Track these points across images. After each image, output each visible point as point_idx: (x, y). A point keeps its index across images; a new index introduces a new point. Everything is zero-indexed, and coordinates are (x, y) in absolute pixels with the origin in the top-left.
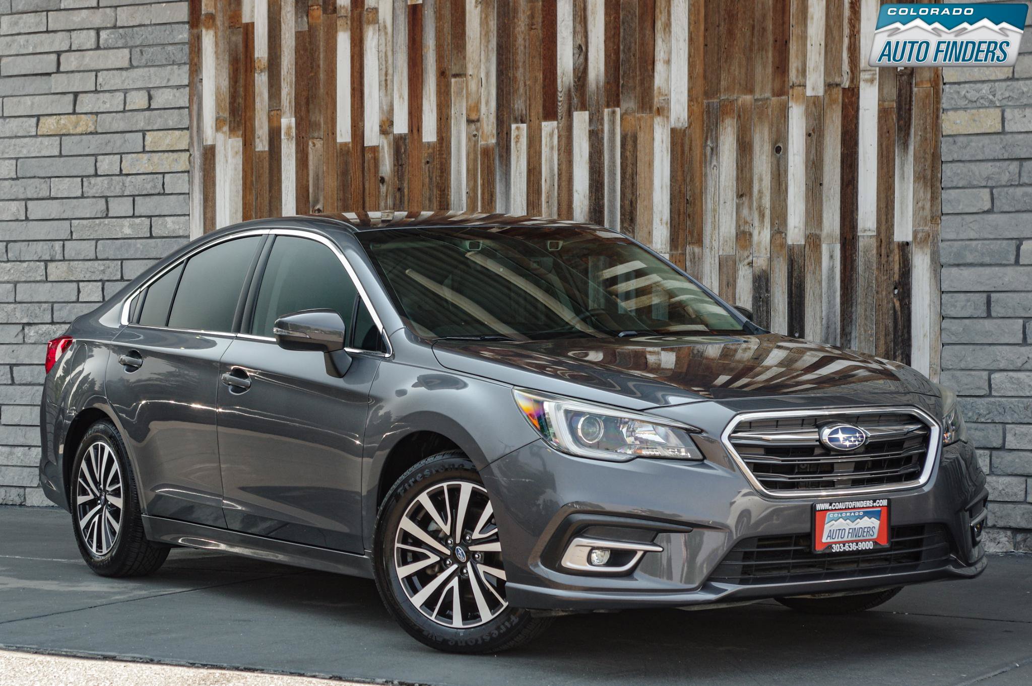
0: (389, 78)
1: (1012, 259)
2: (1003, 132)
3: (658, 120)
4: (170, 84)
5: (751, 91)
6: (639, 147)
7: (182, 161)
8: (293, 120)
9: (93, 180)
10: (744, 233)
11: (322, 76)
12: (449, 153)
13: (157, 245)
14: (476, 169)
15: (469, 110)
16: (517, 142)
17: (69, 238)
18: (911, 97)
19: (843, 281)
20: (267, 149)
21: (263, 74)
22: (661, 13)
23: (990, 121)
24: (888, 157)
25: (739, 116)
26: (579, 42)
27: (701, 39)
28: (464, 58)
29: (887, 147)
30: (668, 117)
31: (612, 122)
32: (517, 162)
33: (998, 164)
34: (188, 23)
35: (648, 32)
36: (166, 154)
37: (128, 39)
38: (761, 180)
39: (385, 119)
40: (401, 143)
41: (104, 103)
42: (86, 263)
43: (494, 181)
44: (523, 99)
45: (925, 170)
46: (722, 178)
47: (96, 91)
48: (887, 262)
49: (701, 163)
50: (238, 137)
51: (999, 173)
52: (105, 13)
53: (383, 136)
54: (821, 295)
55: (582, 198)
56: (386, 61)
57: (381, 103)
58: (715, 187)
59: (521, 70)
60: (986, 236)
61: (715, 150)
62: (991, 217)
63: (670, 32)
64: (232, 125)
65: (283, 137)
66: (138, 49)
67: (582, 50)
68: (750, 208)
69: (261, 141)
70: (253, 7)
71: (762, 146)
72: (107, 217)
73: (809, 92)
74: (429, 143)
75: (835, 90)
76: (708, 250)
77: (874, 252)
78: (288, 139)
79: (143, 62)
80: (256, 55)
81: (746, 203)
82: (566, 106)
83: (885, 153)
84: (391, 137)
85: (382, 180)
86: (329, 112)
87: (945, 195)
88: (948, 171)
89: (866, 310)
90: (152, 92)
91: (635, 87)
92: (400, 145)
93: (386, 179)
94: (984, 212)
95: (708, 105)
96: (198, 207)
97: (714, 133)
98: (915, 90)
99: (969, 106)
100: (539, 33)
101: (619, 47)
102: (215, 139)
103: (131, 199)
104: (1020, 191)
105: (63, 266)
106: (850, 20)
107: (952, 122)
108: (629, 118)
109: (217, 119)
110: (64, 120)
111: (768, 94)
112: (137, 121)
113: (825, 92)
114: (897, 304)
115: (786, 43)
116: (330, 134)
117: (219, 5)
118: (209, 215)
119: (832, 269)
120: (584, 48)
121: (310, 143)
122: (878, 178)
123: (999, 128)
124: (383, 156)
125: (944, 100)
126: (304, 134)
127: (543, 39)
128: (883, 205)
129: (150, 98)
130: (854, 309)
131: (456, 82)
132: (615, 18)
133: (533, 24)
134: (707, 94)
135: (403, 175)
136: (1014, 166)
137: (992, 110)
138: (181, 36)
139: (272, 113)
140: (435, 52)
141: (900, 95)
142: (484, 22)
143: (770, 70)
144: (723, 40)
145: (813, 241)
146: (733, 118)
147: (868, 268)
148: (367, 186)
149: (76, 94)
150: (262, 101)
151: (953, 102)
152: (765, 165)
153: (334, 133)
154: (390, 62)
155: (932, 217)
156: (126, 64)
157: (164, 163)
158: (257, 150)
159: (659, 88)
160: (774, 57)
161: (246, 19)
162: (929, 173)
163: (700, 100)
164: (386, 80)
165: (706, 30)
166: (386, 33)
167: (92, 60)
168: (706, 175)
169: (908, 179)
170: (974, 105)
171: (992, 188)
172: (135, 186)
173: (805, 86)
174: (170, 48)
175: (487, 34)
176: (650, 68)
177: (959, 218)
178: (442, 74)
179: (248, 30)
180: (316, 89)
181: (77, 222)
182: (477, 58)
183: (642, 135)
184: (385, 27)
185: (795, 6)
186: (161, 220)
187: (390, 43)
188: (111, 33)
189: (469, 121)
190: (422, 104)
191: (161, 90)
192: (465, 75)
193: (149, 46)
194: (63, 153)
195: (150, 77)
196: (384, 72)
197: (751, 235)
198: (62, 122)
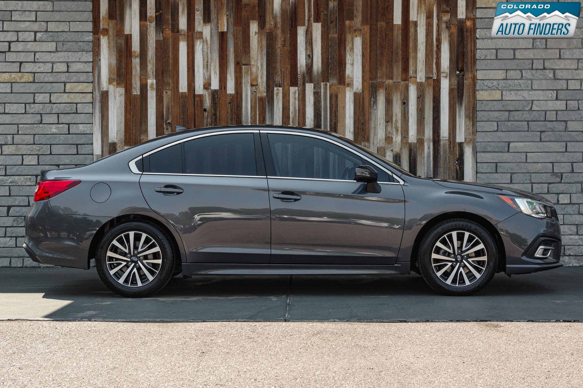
0: (209, 64)
1: (507, 149)
2: (502, 100)
3: (348, 89)
4: (81, 60)
5: (392, 78)
6: (338, 99)
7: (89, 98)
8: (155, 81)
9: (32, 105)
10: (389, 137)
11: (171, 61)
12: (242, 99)
13: (73, 137)
14: (256, 107)
15: (252, 80)
16: (277, 96)
17: (17, 133)
18: (463, 84)
19: (434, 158)
20: (139, 93)
21: (137, 59)
22: (349, 43)
23: (497, 95)
24: (453, 108)
25: (386, 89)
26: (309, 53)
27: (368, 56)
28: (249, 57)
29: (453, 104)
30: (352, 88)
31: (325, 89)
32: (277, 104)
33: (501, 112)
34: (92, 32)
35: (342, 51)
36: (78, 94)
37: (55, 38)
38: (396, 115)
39: (206, 82)
40: (215, 93)
41: (39, 68)
42: (28, 146)
43: (265, 112)
44: (280, 76)
45: (469, 114)
46: (379, 114)
47: (34, 62)
48: (453, 150)
49: (368, 107)
50: (122, 87)
51: (501, 116)
52: (41, 24)
53: (205, 90)
54: (424, 163)
55: (310, 121)
56: (207, 57)
57: (204, 75)
58: (375, 118)
59: (279, 64)
60: (495, 141)
61: (375, 102)
62: (498, 133)
63: (353, 52)
64: (118, 82)
65: (148, 88)
66: (61, 43)
67: (310, 57)
68: (392, 127)
69: (136, 90)
70: (131, 27)
71: (397, 102)
72: (41, 123)
73: (418, 80)
74: (230, 94)
75: (430, 80)
76: (372, 144)
77: (448, 146)
78: (151, 90)
79: (64, 49)
80: (133, 50)
81: (390, 125)
82: (302, 81)
83: (452, 106)
84: (210, 91)
85: (205, 110)
86: (175, 78)
87: (478, 124)
88: (479, 115)
89: (444, 170)
90: (69, 64)
91: (336, 74)
92: (214, 95)
93: (207, 109)
94: (495, 131)
95: (372, 83)
96: (98, 120)
97: (375, 95)
98: (465, 81)
99: (488, 89)
100: (288, 48)
101: (328, 57)
102: (108, 88)
103: (57, 115)
104: (509, 123)
105: (13, 147)
106: (436, 52)
107: (481, 95)
108: (334, 87)
109: (109, 79)
110: (13, 75)
111: (399, 80)
112: (60, 78)
113: (426, 80)
114: (458, 167)
115: (408, 59)
116: (175, 88)
117: (110, 25)
118: (104, 124)
119: (429, 153)
120: (311, 56)
121: (164, 92)
122: (449, 116)
123: (500, 98)
124: (206, 99)
125: (477, 86)
126: (160, 88)
127: (290, 52)
128: (451, 127)
129: (68, 67)
130: (439, 169)
131: (245, 68)
132: (326, 44)
133: (285, 44)
134: (371, 79)
135: (216, 107)
136: (507, 113)
137: (498, 91)
138: (88, 38)
139: (142, 77)
140: (233, 54)
141: (458, 83)
142: (260, 42)
143: (400, 70)
144: (379, 56)
145: (421, 141)
146: (384, 89)
147: (445, 152)
148: (196, 112)
149: (21, 63)
150: (136, 70)
151: (481, 87)
152: (398, 109)
153: (178, 88)
154: (209, 56)
155: (473, 133)
156: (54, 50)
157: (78, 98)
158: (133, 94)
159: (348, 75)
160: (402, 65)
161: (127, 32)
162: (471, 115)
163: (368, 81)
164: (207, 65)
165: (370, 52)
166: (207, 44)
167: (31, 46)
168: (371, 113)
169: (462, 117)
170: (490, 89)
171: (497, 122)
172: (59, 109)
173: (416, 78)
174: (81, 43)
175: (261, 47)
176: (344, 66)
177: (484, 133)
178: (238, 64)
179: (128, 38)
180: (167, 67)
181: (22, 125)
182: (256, 58)
183: (340, 94)
184: (207, 41)
185: (412, 45)
186: (75, 126)
187: (210, 48)
188: (44, 34)
189: (252, 85)
190: (227, 77)
191: (75, 64)
192: (250, 65)
193: (68, 42)
194: (13, 91)
195: (68, 57)
196: (206, 61)
197: (392, 138)
198: (13, 76)
